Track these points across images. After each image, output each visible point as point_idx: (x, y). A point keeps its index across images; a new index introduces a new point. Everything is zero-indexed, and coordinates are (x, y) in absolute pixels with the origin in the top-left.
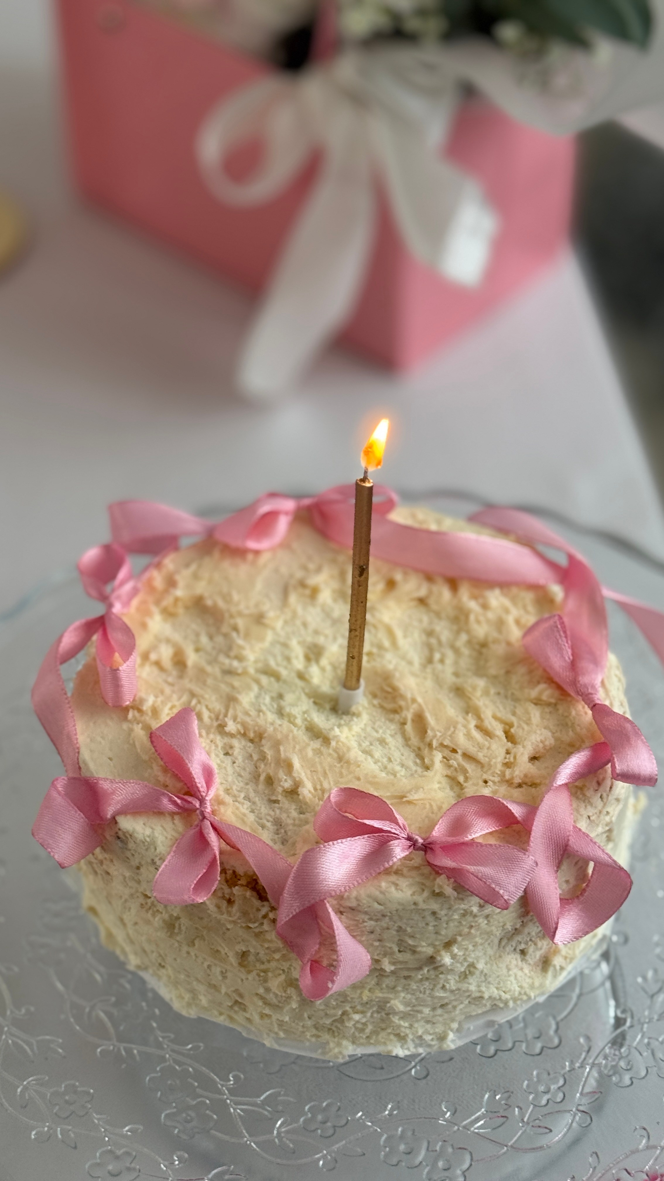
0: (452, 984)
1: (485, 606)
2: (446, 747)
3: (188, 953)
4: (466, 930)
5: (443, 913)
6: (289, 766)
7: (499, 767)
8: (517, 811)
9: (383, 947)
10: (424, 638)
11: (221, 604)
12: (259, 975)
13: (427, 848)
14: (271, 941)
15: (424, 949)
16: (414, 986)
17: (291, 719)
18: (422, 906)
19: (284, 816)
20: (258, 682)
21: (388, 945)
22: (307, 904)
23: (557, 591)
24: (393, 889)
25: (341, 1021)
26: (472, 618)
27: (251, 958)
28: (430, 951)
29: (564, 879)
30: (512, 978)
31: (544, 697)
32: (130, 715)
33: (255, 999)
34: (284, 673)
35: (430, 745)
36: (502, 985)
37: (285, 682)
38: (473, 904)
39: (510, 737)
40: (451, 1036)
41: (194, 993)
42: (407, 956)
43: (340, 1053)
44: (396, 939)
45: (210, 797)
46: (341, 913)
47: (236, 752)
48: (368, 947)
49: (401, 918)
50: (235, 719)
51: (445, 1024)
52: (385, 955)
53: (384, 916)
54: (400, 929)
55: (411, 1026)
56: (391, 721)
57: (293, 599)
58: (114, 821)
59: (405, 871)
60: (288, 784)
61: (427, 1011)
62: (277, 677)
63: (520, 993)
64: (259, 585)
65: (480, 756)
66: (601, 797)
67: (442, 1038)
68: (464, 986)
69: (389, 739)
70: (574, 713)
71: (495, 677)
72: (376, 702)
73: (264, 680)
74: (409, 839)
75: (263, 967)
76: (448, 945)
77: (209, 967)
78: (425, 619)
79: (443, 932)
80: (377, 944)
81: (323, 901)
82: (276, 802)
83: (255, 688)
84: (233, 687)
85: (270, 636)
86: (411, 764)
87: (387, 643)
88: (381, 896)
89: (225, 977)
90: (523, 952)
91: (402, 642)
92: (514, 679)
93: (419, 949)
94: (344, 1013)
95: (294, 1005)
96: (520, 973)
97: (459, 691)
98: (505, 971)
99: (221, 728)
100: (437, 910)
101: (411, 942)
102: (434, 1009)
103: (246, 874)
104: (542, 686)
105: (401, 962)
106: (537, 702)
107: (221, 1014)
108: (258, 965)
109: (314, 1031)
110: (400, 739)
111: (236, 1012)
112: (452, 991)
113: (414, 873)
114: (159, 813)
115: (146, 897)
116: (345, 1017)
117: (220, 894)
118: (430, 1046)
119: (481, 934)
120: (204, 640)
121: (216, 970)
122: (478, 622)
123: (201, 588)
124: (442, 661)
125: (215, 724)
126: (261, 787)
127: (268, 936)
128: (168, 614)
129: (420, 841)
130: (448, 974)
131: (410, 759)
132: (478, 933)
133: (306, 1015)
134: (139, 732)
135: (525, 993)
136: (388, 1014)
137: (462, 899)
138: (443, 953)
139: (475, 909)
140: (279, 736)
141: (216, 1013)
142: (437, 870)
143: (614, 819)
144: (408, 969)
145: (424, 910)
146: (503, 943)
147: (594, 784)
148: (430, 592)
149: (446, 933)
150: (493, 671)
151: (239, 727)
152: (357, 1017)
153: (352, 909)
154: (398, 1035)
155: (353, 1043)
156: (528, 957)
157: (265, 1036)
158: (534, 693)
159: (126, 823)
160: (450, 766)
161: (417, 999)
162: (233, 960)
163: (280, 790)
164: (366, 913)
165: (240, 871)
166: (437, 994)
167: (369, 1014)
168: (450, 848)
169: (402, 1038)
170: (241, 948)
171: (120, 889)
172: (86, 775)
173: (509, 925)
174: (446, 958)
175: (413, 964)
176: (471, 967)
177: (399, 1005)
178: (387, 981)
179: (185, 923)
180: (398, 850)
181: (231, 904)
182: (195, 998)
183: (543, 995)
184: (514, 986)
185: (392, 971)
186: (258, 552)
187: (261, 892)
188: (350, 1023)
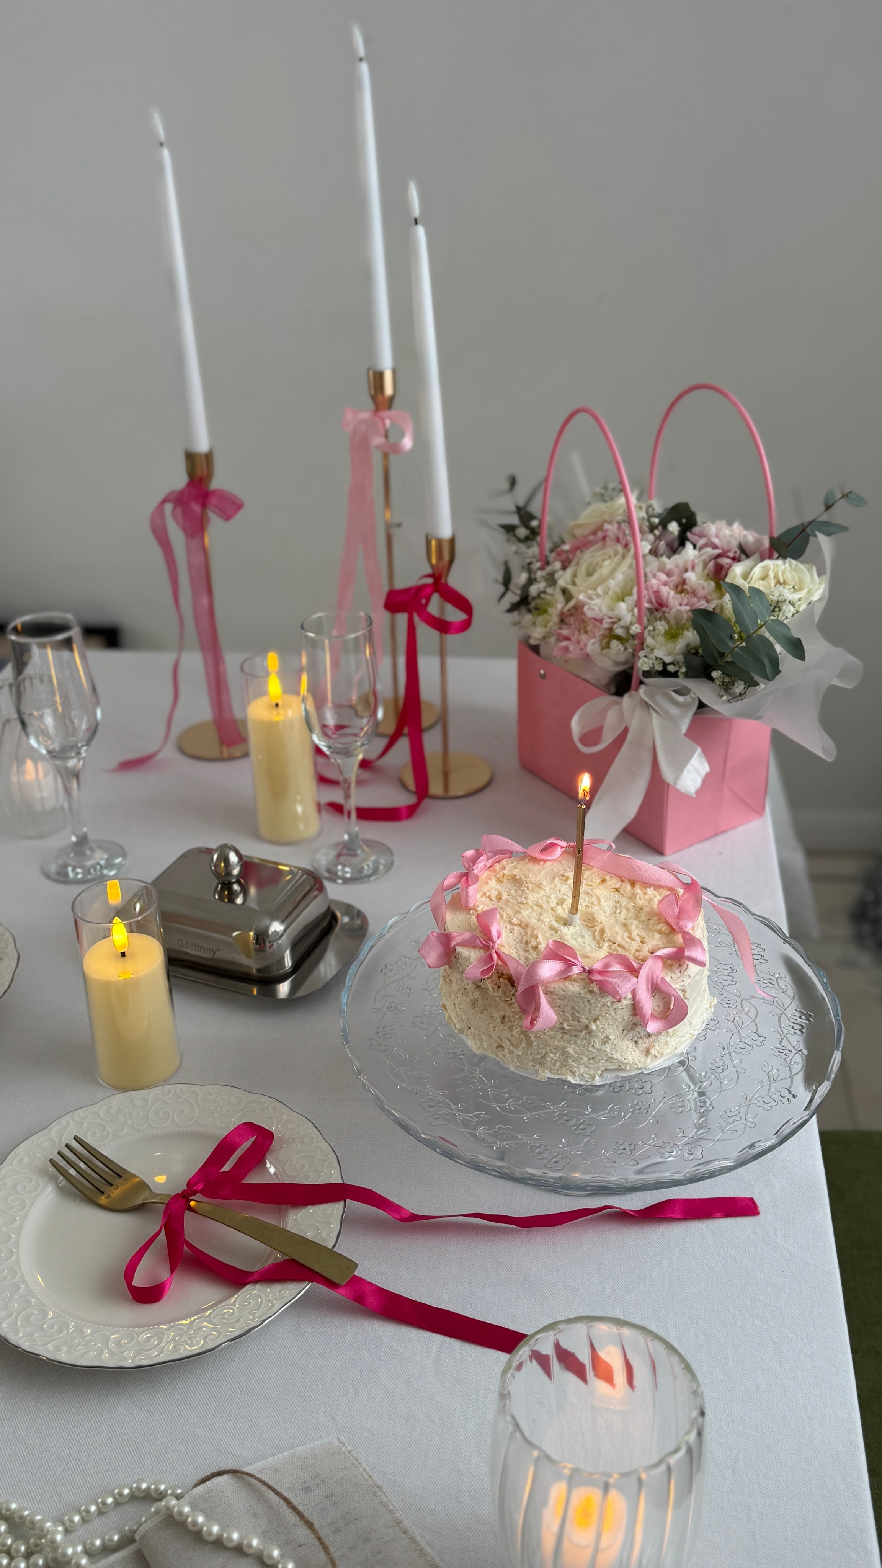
0: (598, 1046)
1: (645, 894)
2: (611, 941)
3: (480, 1017)
4: (604, 1014)
5: (593, 1001)
6: (537, 937)
7: (633, 951)
8: (635, 965)
9: (565, 1015)
10: (614, 904)
11: (523, 878)
12: (509, 1027)
13: (590, 972)
14: (515, 1008)
15: (584, 1020)
16: (579, 1042)
17: (543, 922)
18: (583, 995)
19: (530, 956)
20: (532, 908)
21: (567, 1015)
22: (530, 985)
23: (681, 891)
24: (571, 986)
25: (544, 1057)
26: (638, 896)
27: (507, 1019)
28: (586, 1022)
29: (656, 1004)
30: (629, 1053)
31: (663, 929)
32: (471, 912)
33: (507, 1041)
34: (545, 906)
35: (604, 941)
36: (623, 1054)
37: (544, 910)
38: (608, 1000)
39: (642, 942)
40: (597, 1078)
41: (481, 1040)
42: (576, 1023)
43: (544, 1076)
44: (571, 1013)
45: (498, 942)
46: (546, 994)
47: (515, 931)
48: (557, 1014)
49: (573, 1000)
50: (517, 918)
51: (594, 1070)
52: (565, 1021)
53: (566, 998)
54: (573, 1007)
55: (578, 1067)
56: (589, 930)
57: (556, 880)
58: (455, 950)
59: (578, 980)
60: (534, 944)
61: (586, 1059)
62: (541, 907)
63: (633, 1063)
64: (542, 874)
65: (626, 946)
66: (680, 971)
67: (593, 1078)
68: (604, 1048)
69: (586, 936)
70: (676, 937)
71: (643, 921)
72: (584, 923)
73: (535, 907)
74: (583, 967)
75: (511, 1024)
76: (595, 1020)
77: (488, 1024)
78: (617, 897)
79: (593, 1012)
80: (561, 1013)
81: (537, 985)
82: (528, 951)
83: (530, 910)
84: (520, 908)
85: (542, 893)
86: (593, 946)
87: (596, 903)
88: (564, 988)
89: (494, 1030)
90: (636, 1043)
91: (603, 902)
92: (651, 922)
93: (581, 1020)
94: (547, 1052)
95: (524, 1045)
96: (633, 1053)
97: (625, 925)
98: (625, 1047)
99: (510, 923)
100: (590, 999)
101: (577, 1015)
102: (589, 1059)
103: (507, 974)
104: (662, 925)
105: (573, 1026)
106: (660, 932)
107: (492, 1053)
108: (509, 1023)
109: (533, 1063)
110: (591, 937)
111: (499, 1051)
112: (597, 1050)
113: (582, 981)
114: (474, 947)
115: (465, 989)
116: (546, 1055)
117: (494, 982)
118: (587, 1081)
119: (611, 1018)
120: (513, 891)
121: (491, 1026)
122: (640, 898)
123: (516, 872)
124: (620, 913)
125: (508, 919)
126: (523, 945)
127: (514, 1005)
128: (499, 881)
129: (587, 969)
130: (595, 1038)
131: (593, 944)
132: (610, 1017)
133: (529, 1053)
134: (474, 918)
135: (636, 1064)
136: (567, 1057)
137: (603, 997)
138: (592, 1024)
139: (609, 1004)
140: (535, 926)
141: (490, 1052)
142: (592, 981)
143: (686, 985)
144: (577, 1031)
145: (584, 998)
146: (625, 1032)
147: (678, 965)
148: (621, 886)
149: (595, 1012)
150: (642, 918)
151: (518, 921)
152: (552, 1055)
153: (551, 993)
154: (571, 1071)
155: (550, 1072)
156: (638, 1045)
157: (511, 1065)
158: (658, 927)
159: (459, 949)
160: (611, 949)
161: (580, 1050)
162: (499, 1020)
163: (530, 945)
164: (557, 995)
165: (505, 972)
166: (590, 1049)
167: (558, 1056)
168: (600, 973)
169: (573, 1073)
170: (502, 1013)
171: (455, 987)
172: (447, 931)
173: (626, 1018)
174: (594, 1027)
175: (578, 1028)
176: (607, 1037)
177: (572, 1052)
178: (566, 1037)
179: (480, 1002)
180: (576, 970)
181: (499, 987)
182: (482, 1044)
183: (646, 1069)
184: (630, 1058)
185: (568, 1030)
186: (545, 861)
187: (512, 982)
188: (549, 1059)
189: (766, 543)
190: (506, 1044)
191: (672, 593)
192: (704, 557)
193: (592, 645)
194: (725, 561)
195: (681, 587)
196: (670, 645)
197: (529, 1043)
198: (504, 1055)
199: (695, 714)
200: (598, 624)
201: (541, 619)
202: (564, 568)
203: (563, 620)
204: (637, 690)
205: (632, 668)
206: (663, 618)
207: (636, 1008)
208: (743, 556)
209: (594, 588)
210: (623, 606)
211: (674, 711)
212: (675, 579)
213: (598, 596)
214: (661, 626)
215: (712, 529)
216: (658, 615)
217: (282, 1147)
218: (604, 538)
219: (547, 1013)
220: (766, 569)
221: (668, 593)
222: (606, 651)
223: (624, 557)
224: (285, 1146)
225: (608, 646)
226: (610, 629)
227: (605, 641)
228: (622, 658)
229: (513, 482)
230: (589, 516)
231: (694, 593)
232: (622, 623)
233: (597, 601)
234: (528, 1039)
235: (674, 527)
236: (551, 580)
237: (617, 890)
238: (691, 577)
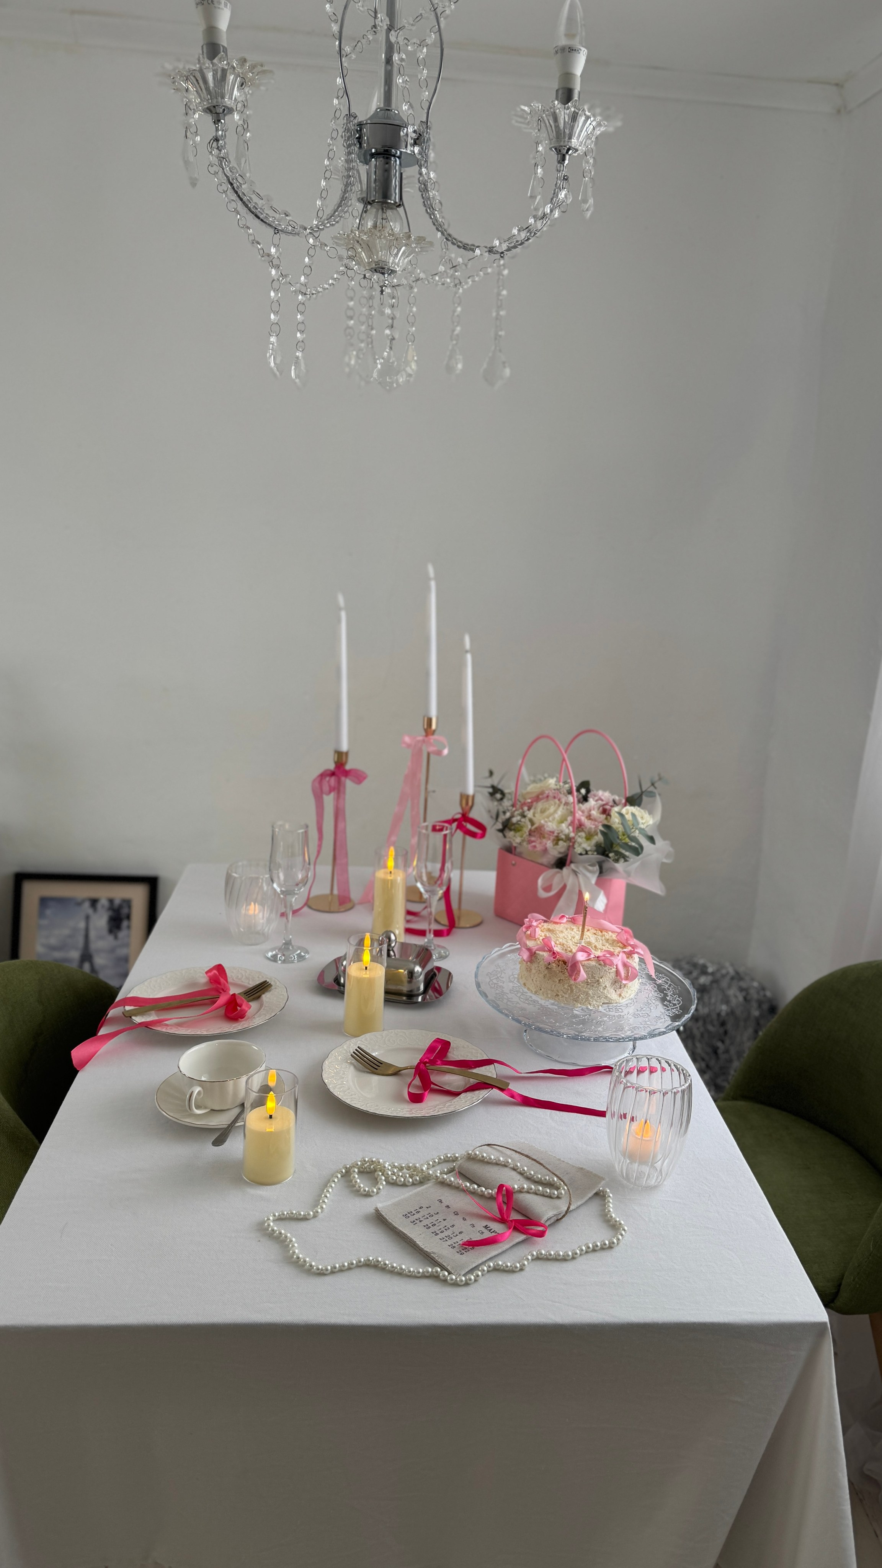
0: (601, 990)
3: (547, 983)
4: (604, 976)
5: (601, 969)
6: (571, 947)
9: (589, 976)
10: (596, 938)
11: (554, 928)
13: (598, 957)
14: (566, 976)
16: (594, 989)
18: (596, 967)
19: (571, 952)
20: (562, 939)
22: (574, 964)
24: (591, 962)
25: (578, 997)
26: (605, 935)
27: (561, 981)
28: (598, 978)
30: (613, 995)
32: (537, 941)
37: (568, 939)
42: (593, 979)
44: (592, 975)
45: (554, 949)
46: (581, 966)
47: (561, 945)
48: (586, 976)
49: (592, 970)
51: (599, 1002)
52: (589, 979)
53: (589, 968)
54: (592, 972)
58: (535, 953)
59: (593, 960)
60: (570, 949)
62: (566, 939)
63: (615, 999)
64: (562, 927)
68: (604, 992)
70: (627, 948)
73: (564, 939)
74: (594, 955)
75: (564, 983)
76: (601, 978)
78: (596, 936)
81: (577, 963)
84: (557, 938)
88: (589, 963)
90: (616, 991)
91: (591, 937)
93: (596, 978)
95: (569, 992)
96: (615, 995)
98: (613, 992)
99: (558, 941)
100: (598, 970)
101: (595, 976)
102: (597, 998)
103: (562, 960)
104: (619, 944)
112: (601, 992)
113: (596, 960)
114: (544, 951)
115: (539, 972)
117: (556, 964)
119: (608, 978)
120: (553, 933)
121: (553, 986)
125: (556, 941)
126: (566, 949)
127: (566, 973)
128: (545, 930)
129: (596, 956)
130: (600, 987)
134: (539, 942)
137: (604, 968)
139: (606, 971)
140: (568, 943)
142: (600, 960)
144: (593, 983)
146: (613, 985)
149: (602, 974)
152: (582, 996)
153: (583, 966)
154: (589, 1003)
159: (537, 952)
161: (595, 993)
162: (557, 982)
163: (568, 951)
164: (586, 967)
166: (598, 992)
169: (590, 1004)
170: (559, 979)
171: (534, 971)
172: (528, 947)
173: (613, 977)
174: (601, 980)
175: (594, 982)
176: (606, 986)
177: (591, 993)
178: (589, 986)
179: (548, 975)
180: (592, 956)
181: (559, 966)
182: (547, 995)
183: (619, 1003)
184: (614, 997)
185: (590, 983)
186: (560, 923)
187: (565, 963)
188: (580, 998)
189: (624, 801)
190: (560, 993)
191: (586, 820)
192: (598, 805)
193: (549, 844)
194: (608, 807)
195: (589, 817)
196: (589, 842)
197: (572, 991)
198: (559, 999)
199: (599, 876)
200: (551, 834)
201: (518, 834)
202: (529, 810)
203: (531, 833)
204: (569, 865)
205: (567, 856)
206: (583, 831)
207: (617, 973)
208: (615, 805)
209: (548, 817)
210: (564, 826)
211: (588, 874)
212: (586, 813)
213: (550, 821)
214: (583, 834)
215: (600, 793)
216: (580, 829)
217: (454, 1050)
218: (548, 797)
219: (583, 974)
220: (627, 810)
221: (583, 819)
222: (556, 847)
223: (559, 806)
224: (455, 1049)
225: (557, 844)
226: (557, 837)
227: (555, 842)
228: (563, 850)
229: (491, 773)
230: (533, 788)
231: (595, 820)
232: (564, 833)
233: (550, 824)
234: (572, 989)
235: (583, 791)
236: (523, 816)
237: (595, 934)
238: (594, 813)
